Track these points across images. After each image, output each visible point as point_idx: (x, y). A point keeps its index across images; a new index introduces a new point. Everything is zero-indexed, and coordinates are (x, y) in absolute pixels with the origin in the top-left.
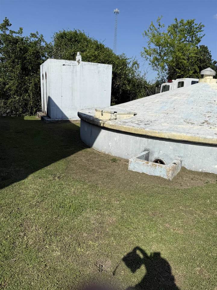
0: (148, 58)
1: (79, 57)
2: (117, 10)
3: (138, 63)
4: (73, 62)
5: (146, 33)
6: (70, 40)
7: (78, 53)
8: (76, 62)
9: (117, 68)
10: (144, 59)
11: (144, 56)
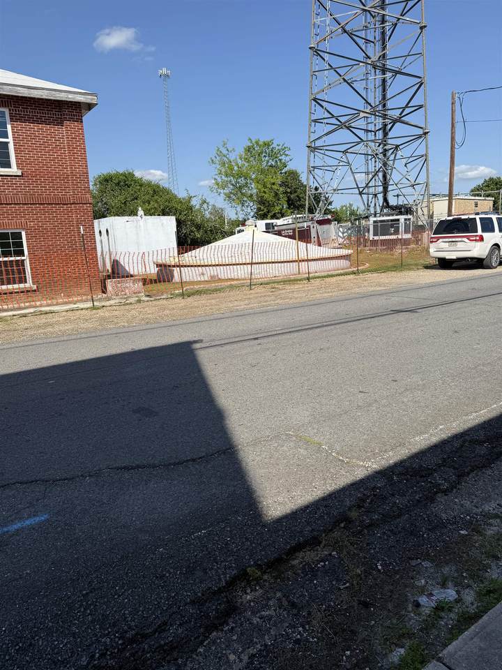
0: (220, 192)
1: (141, 212)
2: (164, 71)
3: (208, 201)
4: (135, 217)
5: (212, 161)
6: (118, 184)
7: (140, 209)
8: (139, 218)
9: (180, 214)
10: (216, 194)
11: (215, 191)
